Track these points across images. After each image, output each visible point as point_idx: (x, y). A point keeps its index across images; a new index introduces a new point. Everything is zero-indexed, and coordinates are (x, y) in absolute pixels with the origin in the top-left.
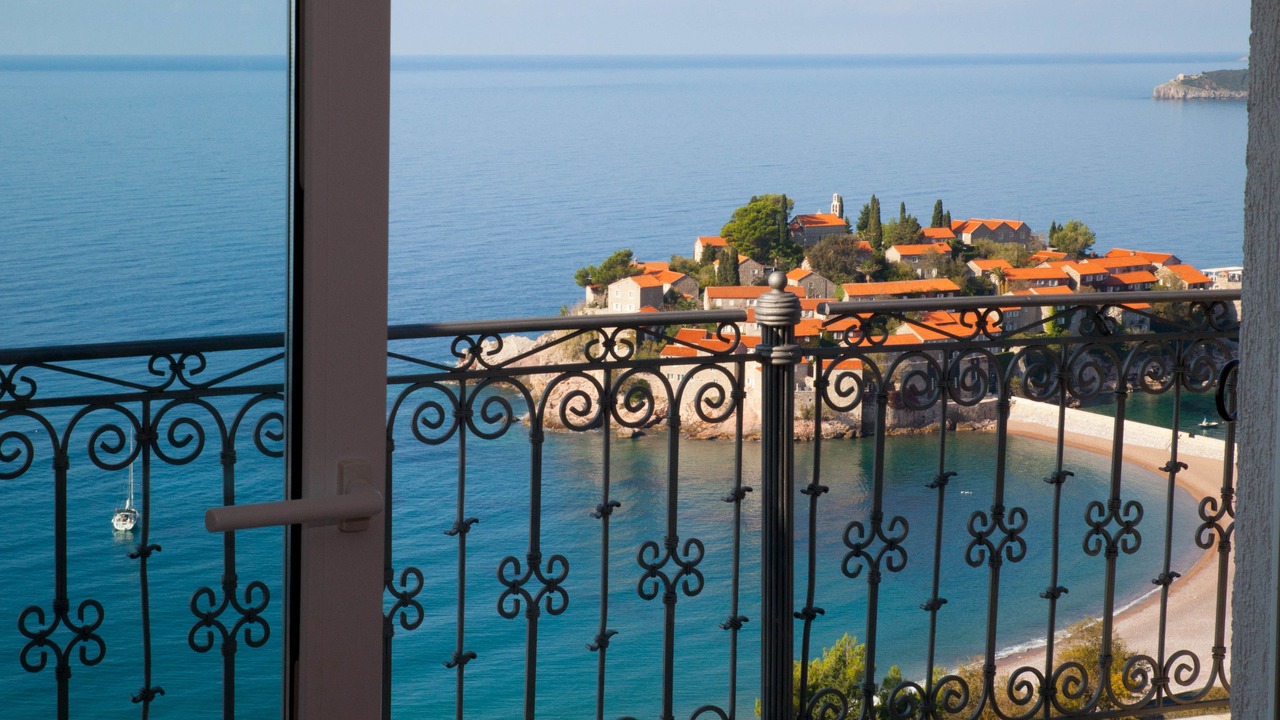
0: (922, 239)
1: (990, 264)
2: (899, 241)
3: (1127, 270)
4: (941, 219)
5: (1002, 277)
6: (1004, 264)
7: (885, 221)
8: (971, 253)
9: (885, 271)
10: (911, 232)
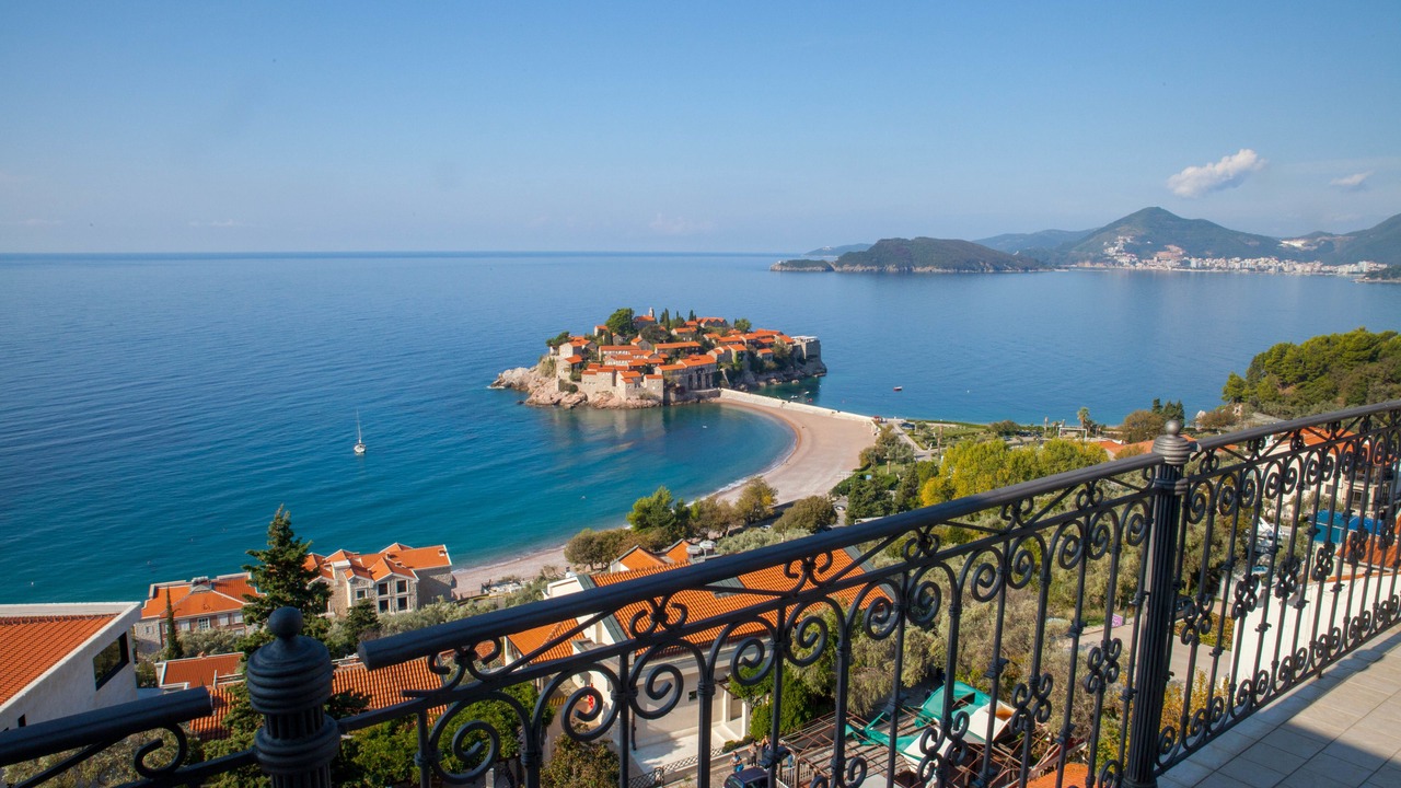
0: (685, 326)
1: (712, 336)
2: (676, 327)
3: (764, 337)
4: (692, 318)
5: (717, 341)
6: (717, 336)
7: (671, 319)
8: (705, 331)
9: (671, 339)
10: (681, 323)
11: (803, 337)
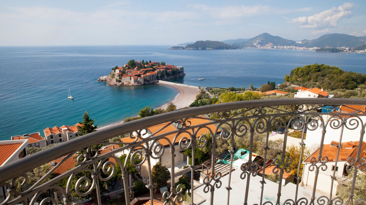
0: (148, 64)
1: (156, 67)
2: (146, 64)
3: (169, 67)
4: (150, 62)
5: (157, 68)
6: (157, 66)
7: (145, 62)
8: (154, 65)
9: (145, 68)
10: (147, 63)
11: (179, 67)
